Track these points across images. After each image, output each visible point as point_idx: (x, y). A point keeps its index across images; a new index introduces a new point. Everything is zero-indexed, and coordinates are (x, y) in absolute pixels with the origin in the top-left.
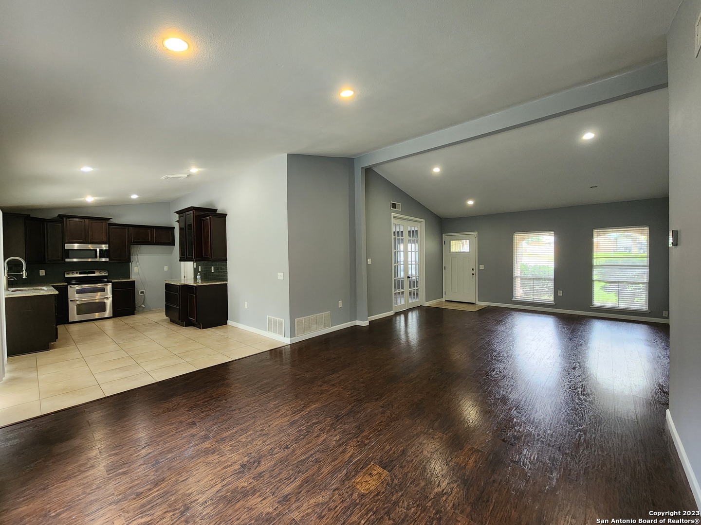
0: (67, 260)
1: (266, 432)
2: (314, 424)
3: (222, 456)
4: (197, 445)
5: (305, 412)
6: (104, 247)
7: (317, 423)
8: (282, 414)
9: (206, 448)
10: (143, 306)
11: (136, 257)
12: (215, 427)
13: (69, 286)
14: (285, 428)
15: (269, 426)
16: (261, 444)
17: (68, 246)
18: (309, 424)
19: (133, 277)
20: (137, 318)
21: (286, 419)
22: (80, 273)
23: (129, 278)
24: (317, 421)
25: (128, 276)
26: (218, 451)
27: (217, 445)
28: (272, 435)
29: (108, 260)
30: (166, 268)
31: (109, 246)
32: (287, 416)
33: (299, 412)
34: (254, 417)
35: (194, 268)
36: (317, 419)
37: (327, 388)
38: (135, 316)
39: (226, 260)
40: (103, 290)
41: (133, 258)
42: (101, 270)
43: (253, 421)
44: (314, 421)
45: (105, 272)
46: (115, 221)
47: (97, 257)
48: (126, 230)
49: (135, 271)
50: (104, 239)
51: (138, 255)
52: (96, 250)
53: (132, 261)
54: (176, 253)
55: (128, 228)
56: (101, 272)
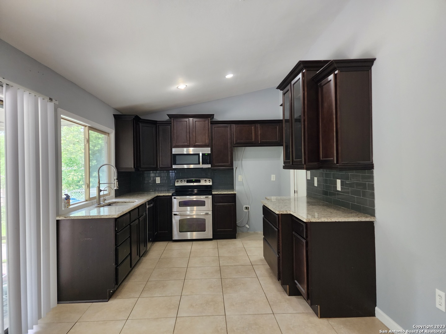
0: (175, 167)
6: (207, 151)
10: (247, 226)
11: (240, 162)
13: (173, 197)
17: (175, 151)
19: (237, 189)
22: (188, 182)
23: (232, 189)
25: (231, 185)
29: (209, 166)
30: (273, 178)
31: (211, 150)
35: (307, 180)
38: (236, 239)
39: (371, 167)
41: (235, 164)
42: (206, 177)
45: (209, 181)
46: (217, 118)
47: (199, 164)
48: (229, 129)
49: (239, 180)
50: (207, 141)
51: (242, 160)
52: (199, 154)
53: (236, 168)
54: (280, 157)
55: (231, 125)
56: (206, 180)
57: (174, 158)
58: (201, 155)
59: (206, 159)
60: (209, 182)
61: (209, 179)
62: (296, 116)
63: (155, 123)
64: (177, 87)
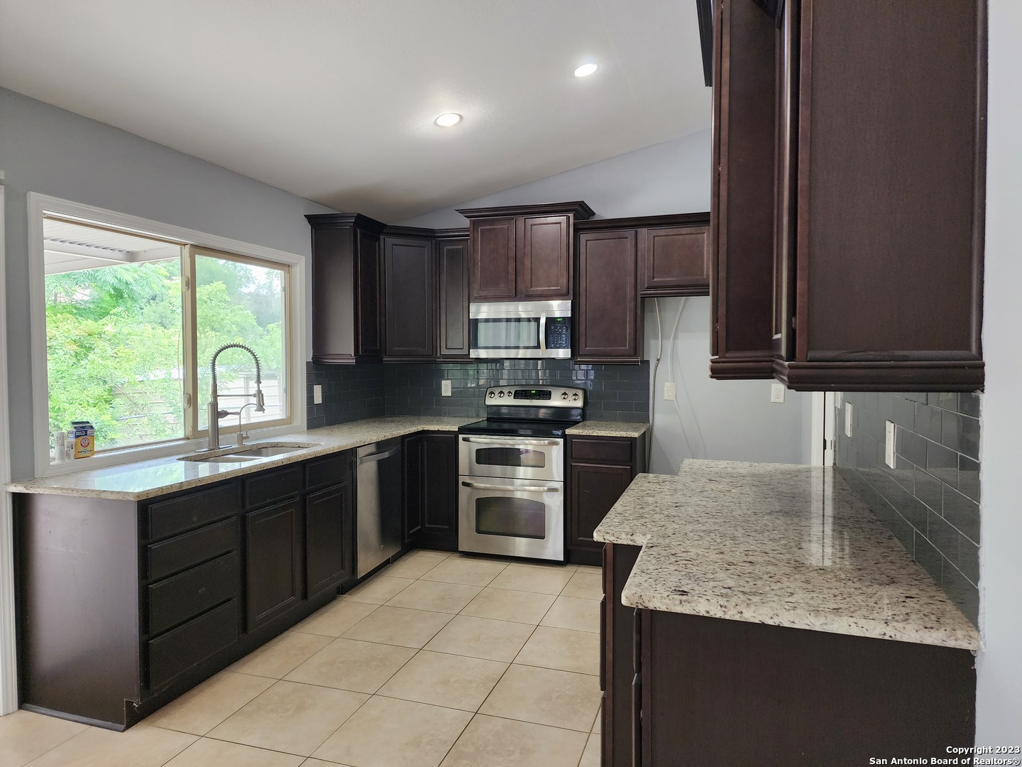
0: (473, 354)
6: (562, 309)
11: (668, 342)
13: (461, 437)
17: (477, 311)
19: (660, 421)
22: (518, 395)
25: (639, 408)
29: (568, 354)
31: (572, 306)
41: (653, 349)
42: (568, 385)
45: (575, 395)
47: (538, 347)
48: (629, 244)
49: (666, 397)
50: (563, 282)
51: (675, 338)
52: (537, 320)
53: (658, 360)
55: (636, 232)
56: (565, 394)
57: (474, 331)
58: (543, 321)
59: (560, 332)
60: (575, 399)
61: (574, 391)
64: (435, 123)
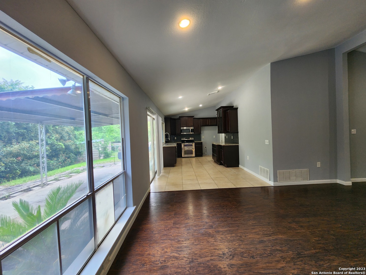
0: (182, 133)
1: (243, 239)
2: (277, 250)
3: (215, 241)
4: (207, 229)
5: (273, 238)
7: (280, 250)
8: (256, 232)
9: (210, 233)
10: (206, 153)
12: (217, 223)
13: (182, 143)
14: (255, 242)
15: (246, 236)
16: (237, 246)
17: (182, 128)
18: (273, 248)
19: (202, 141)
20: (203, 158)
21: (258, 237)
22: (186, 139)
23: (201, 141)
24: (280, 249)
26: (215, 237)
27: (215, 233)
28: (246, 243)
29: (193, 133)
30: (214, 137)
31: (193, 128)
32: (258, 234)
33: (268, 236)
34: (238, 226)
36: (281, 247)
37: (295, 227)
38: (203, 157)
39: (238, 132)
40: (192, 145)
42: (192, 137)
43: (237, 228)
44: (278, 248)
46: (196, 117)
47: (190, 132)
49: (203, 138)
50: (192, 125)
51: (204, 131)
53: (202, 133)
54: (216, 129)
55: (200, 119)
57: (181, 131)
58: (190, 129)
59: (192, 131)
62: (221, 116)
63: (175, 119)
